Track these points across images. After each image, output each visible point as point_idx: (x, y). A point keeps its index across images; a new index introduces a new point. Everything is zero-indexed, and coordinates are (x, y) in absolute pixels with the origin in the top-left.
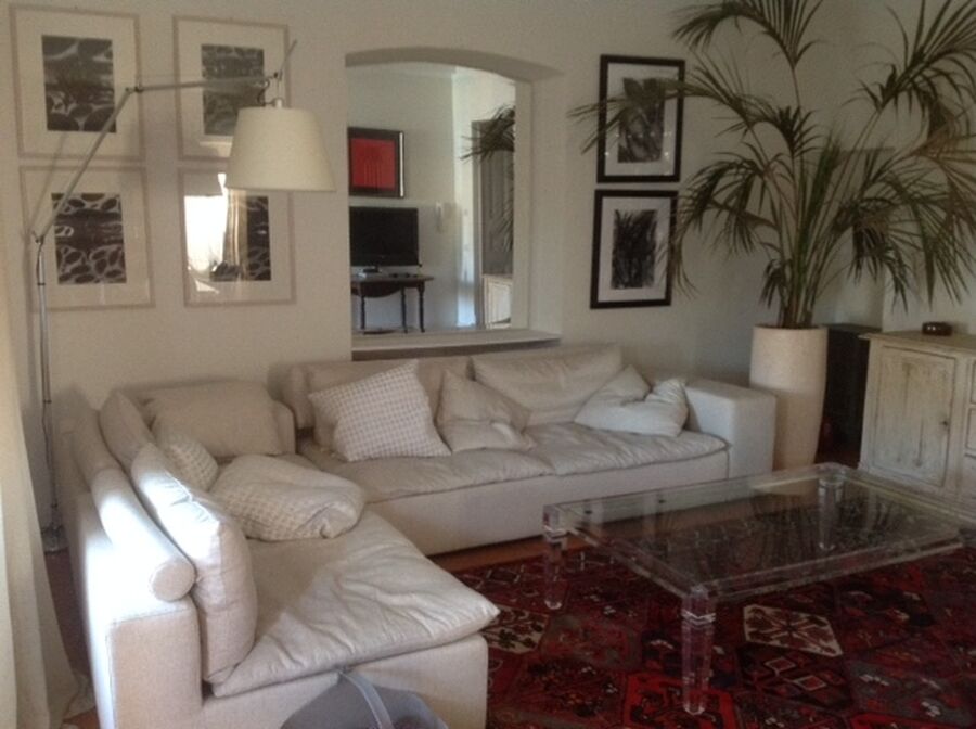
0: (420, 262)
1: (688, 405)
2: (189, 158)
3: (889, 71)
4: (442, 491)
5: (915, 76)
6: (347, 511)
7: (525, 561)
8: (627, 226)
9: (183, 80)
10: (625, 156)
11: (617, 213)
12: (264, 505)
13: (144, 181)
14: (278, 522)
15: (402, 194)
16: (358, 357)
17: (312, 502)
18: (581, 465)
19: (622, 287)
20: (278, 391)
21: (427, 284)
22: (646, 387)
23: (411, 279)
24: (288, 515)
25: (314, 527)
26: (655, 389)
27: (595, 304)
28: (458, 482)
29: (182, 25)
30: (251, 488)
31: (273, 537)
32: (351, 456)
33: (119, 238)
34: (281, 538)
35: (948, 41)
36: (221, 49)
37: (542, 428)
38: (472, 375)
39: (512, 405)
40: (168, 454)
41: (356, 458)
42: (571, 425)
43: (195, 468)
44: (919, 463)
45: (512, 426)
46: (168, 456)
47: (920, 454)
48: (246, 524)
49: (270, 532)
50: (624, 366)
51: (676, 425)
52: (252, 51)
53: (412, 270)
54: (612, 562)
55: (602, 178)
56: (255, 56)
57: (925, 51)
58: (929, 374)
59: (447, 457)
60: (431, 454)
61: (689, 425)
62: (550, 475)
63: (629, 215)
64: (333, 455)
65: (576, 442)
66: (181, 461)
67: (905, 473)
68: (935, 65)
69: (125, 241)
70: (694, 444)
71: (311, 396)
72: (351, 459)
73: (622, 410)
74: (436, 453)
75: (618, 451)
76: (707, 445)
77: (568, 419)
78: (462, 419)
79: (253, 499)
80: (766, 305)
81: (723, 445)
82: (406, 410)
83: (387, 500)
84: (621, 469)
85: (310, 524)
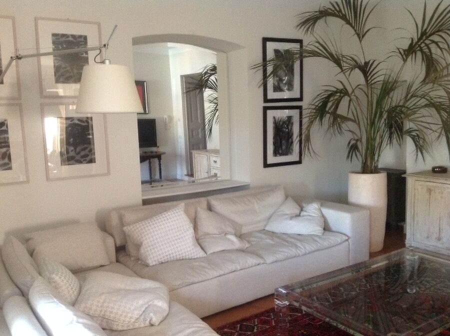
0: (158, 145)
1: (323, 216)
2: (46, 97)
3: (410, 42)
4: (208, 280)
5: (421, 44)
6: (162, 304)
7: (256, 316)
8: (279, 124)
9: (42, 51)
10: (277, 89)
11: (274, 118)
12: (113, 308)
13: (21, 111)
14: (122, 318)
15: (147, 112)
16: (145, 202)
17: (141, 302)
18: (279, 256)
19: (278, 155)
20: (104, 226)
21: (162, 156)
22: (299, 208)
23: (154, 154)
24: (128, 313)
25: (145, 320)
26: (304, 209)
27: (266, 165)
28: (216, 274)
29: (40, 22)
30: (103, 297)
31: (120, 328)
32: (151, 262)
33: (7, 144)
34: (125, 328)
35: (439, 25)
36: (63, 35)
37: (250, 234)
38: (210, 208)
39: (234, 224)
40: (50, 281)
41: (154, 263)
42: (263, 231)
43: (68, 288)
44: (439, 239)
45: (236, 235)
46: (49, 282)
47: (439, 235)
48: (102, 321)
49: (118, 325)
50: (287, 197)
51: (320, 229)
52: (80, 37)
53: (154, 149)
54: (304, 313)
55: (266, 100)
56: (82, 40)
57: (427, 31)
58: (442, 193)
59: (205, 257)
60: (196, 257)
61: (326, 228)
62: (263, 263)
63: (280, 119)
64: (140, 262)
65: (272, 242)
66: (58, 284)
67: (432, 244)
68: (431, 38)
69: (11, 146)
70: (333, 239)
71: (125, 228)
72: (151, 264)
73: (291, 222)
74: (198, 256)
75: (296, 246)
76: (339, 239)
77: (262, 228)
78: (208, 234)
79: (105, 304)
80: (350, 161)
81: (347, 238)
82: (181, 232)
83: (177, 289)
84: (299, 256)
85: (143, 317)
